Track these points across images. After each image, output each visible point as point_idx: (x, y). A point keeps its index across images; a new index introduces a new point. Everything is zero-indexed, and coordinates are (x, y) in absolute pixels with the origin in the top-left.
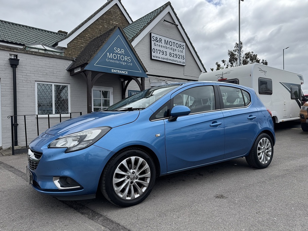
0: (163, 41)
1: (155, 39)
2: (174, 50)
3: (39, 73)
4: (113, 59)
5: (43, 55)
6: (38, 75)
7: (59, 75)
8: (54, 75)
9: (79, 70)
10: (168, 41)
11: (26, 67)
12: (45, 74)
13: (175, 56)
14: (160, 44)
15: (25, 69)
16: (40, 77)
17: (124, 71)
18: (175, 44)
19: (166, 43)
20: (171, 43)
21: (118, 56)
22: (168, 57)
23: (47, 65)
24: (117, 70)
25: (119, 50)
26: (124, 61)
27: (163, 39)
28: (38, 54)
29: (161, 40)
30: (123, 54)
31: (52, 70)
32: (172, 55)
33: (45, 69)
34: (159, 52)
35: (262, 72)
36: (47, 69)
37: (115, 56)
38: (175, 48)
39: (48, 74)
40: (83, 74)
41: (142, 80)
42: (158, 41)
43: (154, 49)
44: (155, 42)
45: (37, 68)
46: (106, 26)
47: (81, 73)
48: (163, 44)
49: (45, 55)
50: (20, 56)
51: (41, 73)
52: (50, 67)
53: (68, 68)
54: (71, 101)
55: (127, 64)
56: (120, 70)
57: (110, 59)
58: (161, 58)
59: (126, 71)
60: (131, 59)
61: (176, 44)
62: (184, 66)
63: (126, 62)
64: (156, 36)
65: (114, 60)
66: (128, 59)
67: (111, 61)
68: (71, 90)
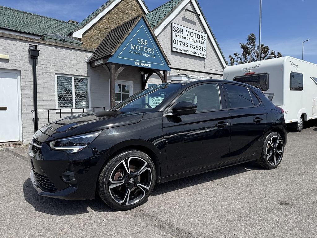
0: (184, 32)
1: (176, 29)
2: (196, 41)
3: (59, 65)
4: (136, 51)
5: (63, 46)
6: (59, 67)
7: (79, 67)
8: (74, 67)
9: (101, 62)
10: (189, 32)
11: (46, 58)
12: (65, 66)
13: (196, 48)
14: (182, 35)
15: (45, 61)
16: (60, 69)
17: (148, 63)
18: (196, 35)
19: (188, 33)
20: (192, 34)
21: (141, 48)
22: (189, 48)
23: (67, 56)
24: (140, 63)
25: (142, 42)
26: (147, 53)
27: (184, 29)
28: (57, 45)
29: (182, 30)
30: (146, 46)
31: (72, 62)
32: (194, 47)
33: (65, 61)
34: (179, 43)
35: (294, 66)
36: (67, 61)
37: (138, 48)
38: (196, 39)
39: (68, 66)
40: (105, 66)
41: (164, 73)
42: (179, 32)
43: (175, 41)
44: (176, 32)
45: (57, 60)
46: (121, 16)
47: (103, 66)
48: (184, 35)
49: (65, 46)
50: (40, 47)
51: (61, 65)
52: (70, 59)
53: (89, 60)
54: (91, 95)
55: (150, 56)
56: (143, 63)
57: (134, 51)
58: (181, 50)
59: (149, 64)
60: (154, 50)
61: (198, 34)
62: (205, 58)
63: (149, 54)
64: (177, 26)
65: (138, 52)
66: (151, 51)
67: (134, 53)
68: (91, 83)
